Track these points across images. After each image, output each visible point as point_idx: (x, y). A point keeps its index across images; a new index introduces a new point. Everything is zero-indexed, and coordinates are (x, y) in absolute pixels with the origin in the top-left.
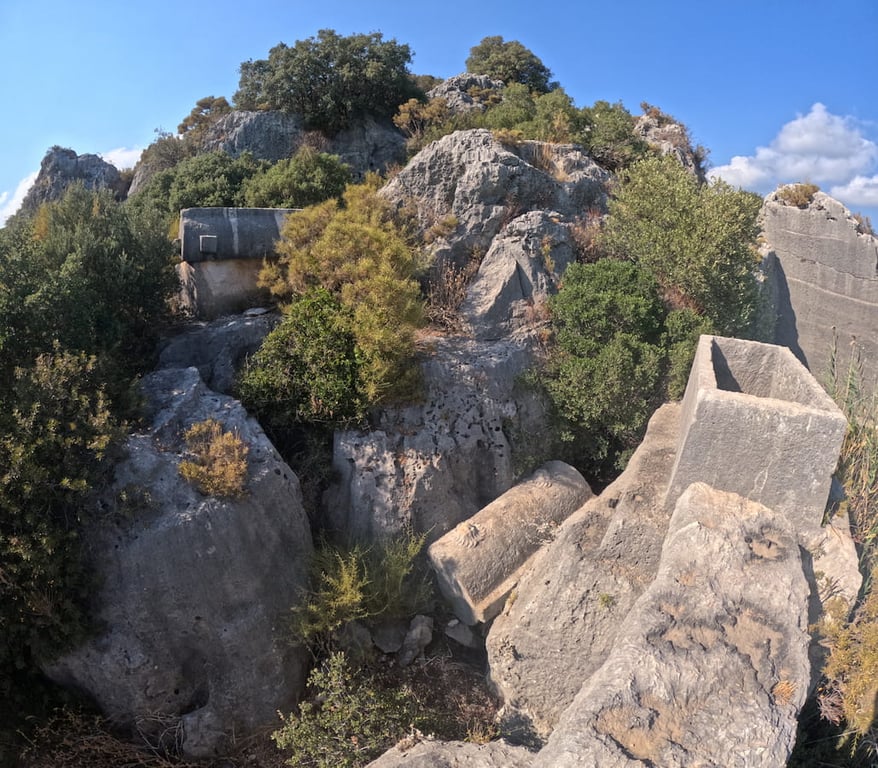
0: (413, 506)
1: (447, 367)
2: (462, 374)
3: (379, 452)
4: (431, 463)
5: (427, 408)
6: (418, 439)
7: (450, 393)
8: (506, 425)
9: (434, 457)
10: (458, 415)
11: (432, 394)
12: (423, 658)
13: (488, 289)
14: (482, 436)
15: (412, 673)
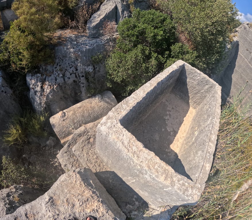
0: (46, 103)
1: (65, 49)
2: (70, 52)
3: (37, 82)
4: (53, 88)
5: (55, 66)
6: (50, 78)
7: (64, 60)
8: (87, 75)
9: (55, 86)
10: (66, 70)
11: (57, 61)
12: (52, 149)
13: (99, 16)
14: (75, 79)
15: (48, 153)
